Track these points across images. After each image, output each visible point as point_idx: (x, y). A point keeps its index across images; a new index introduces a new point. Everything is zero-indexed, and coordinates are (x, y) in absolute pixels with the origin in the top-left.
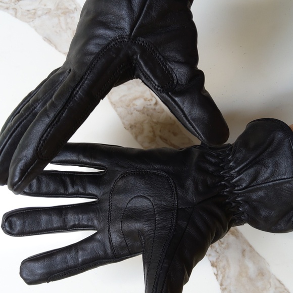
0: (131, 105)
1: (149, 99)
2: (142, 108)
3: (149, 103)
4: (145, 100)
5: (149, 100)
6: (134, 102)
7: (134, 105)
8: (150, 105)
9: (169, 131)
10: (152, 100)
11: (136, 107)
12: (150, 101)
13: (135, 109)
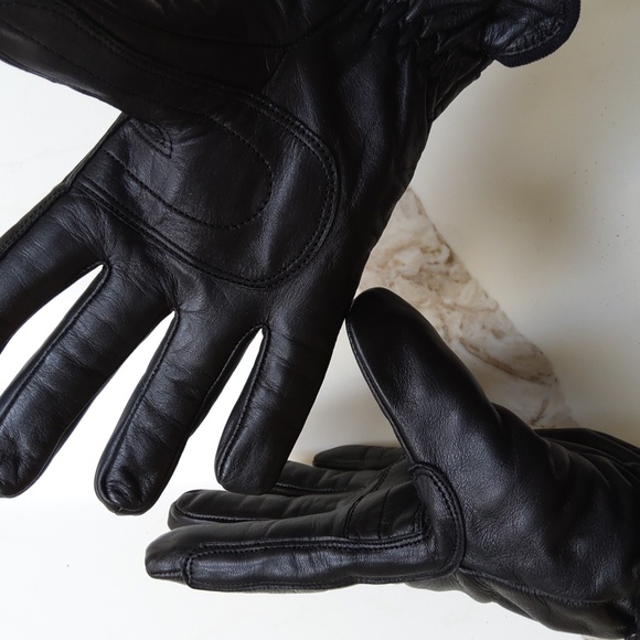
0: (390, 264)
1: (433, 249)
2: (416, 271)
3: (432, 260)
4: (424, 250)
5: (433, 252)
6: (396, 257)
7: (397, 263)
8: (436, 263)
9: (484, 327)
10: (439, 251)
11: (401, 268)
12: (437, 253)
13: (399, 273)
